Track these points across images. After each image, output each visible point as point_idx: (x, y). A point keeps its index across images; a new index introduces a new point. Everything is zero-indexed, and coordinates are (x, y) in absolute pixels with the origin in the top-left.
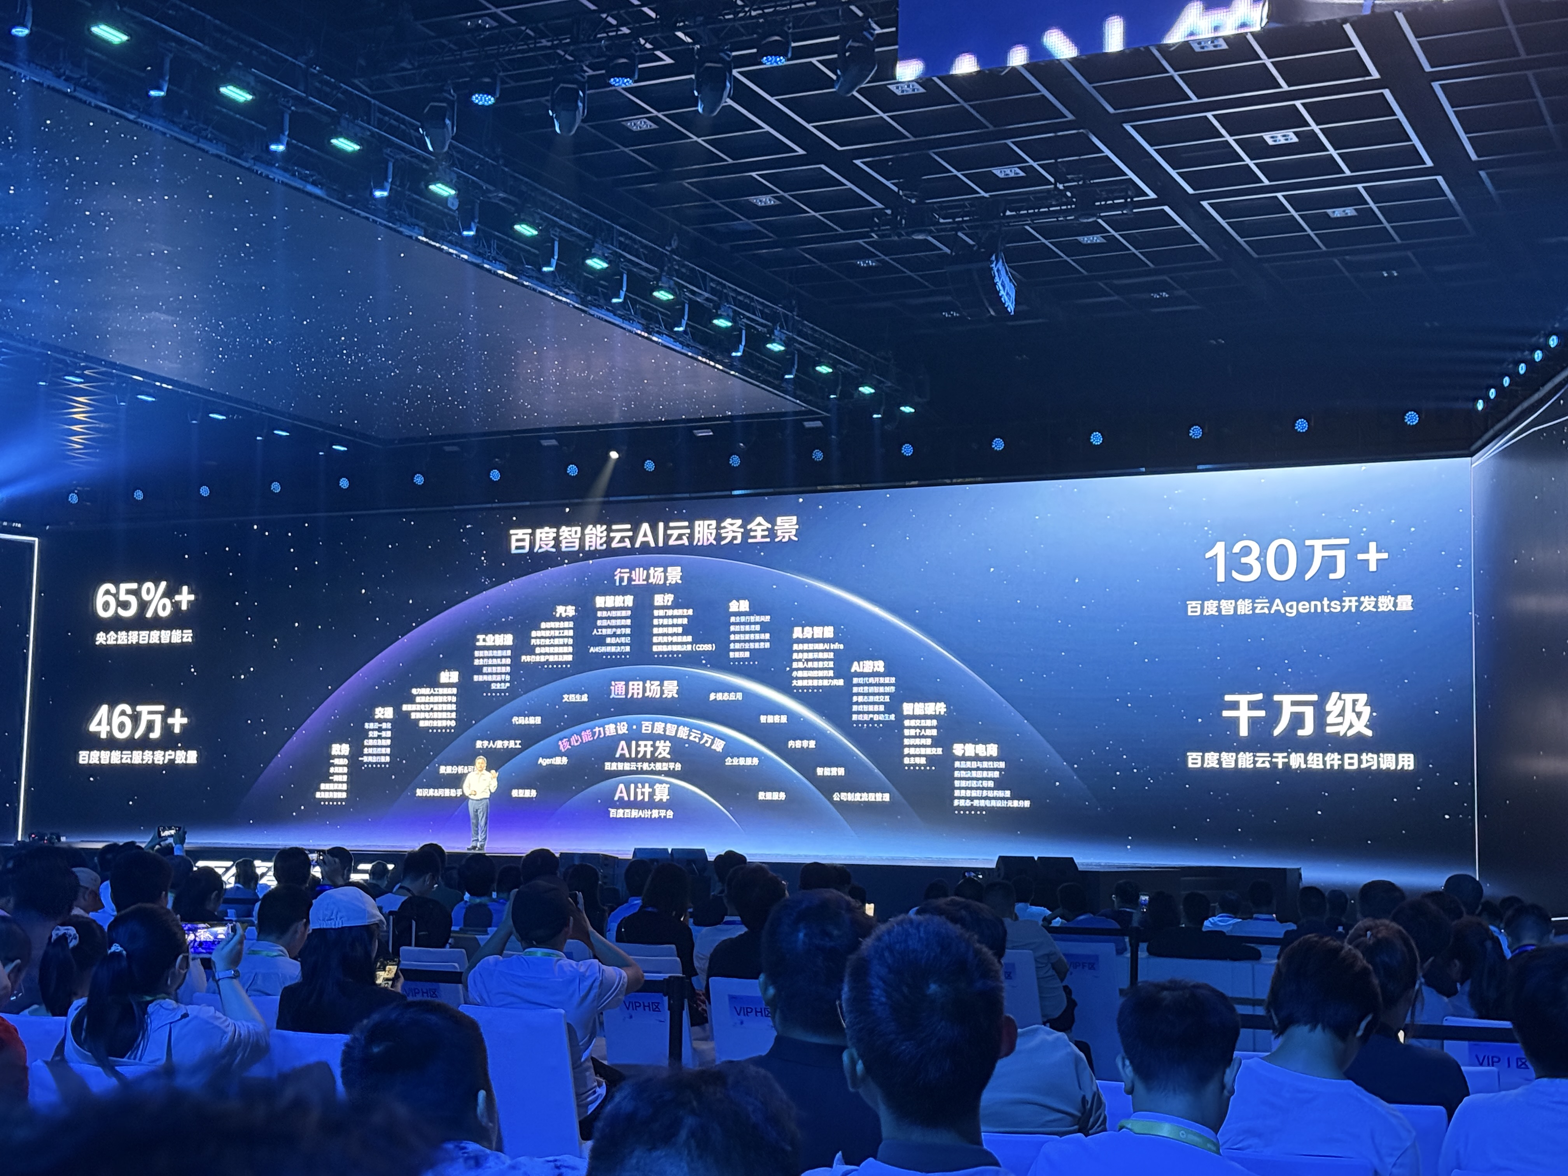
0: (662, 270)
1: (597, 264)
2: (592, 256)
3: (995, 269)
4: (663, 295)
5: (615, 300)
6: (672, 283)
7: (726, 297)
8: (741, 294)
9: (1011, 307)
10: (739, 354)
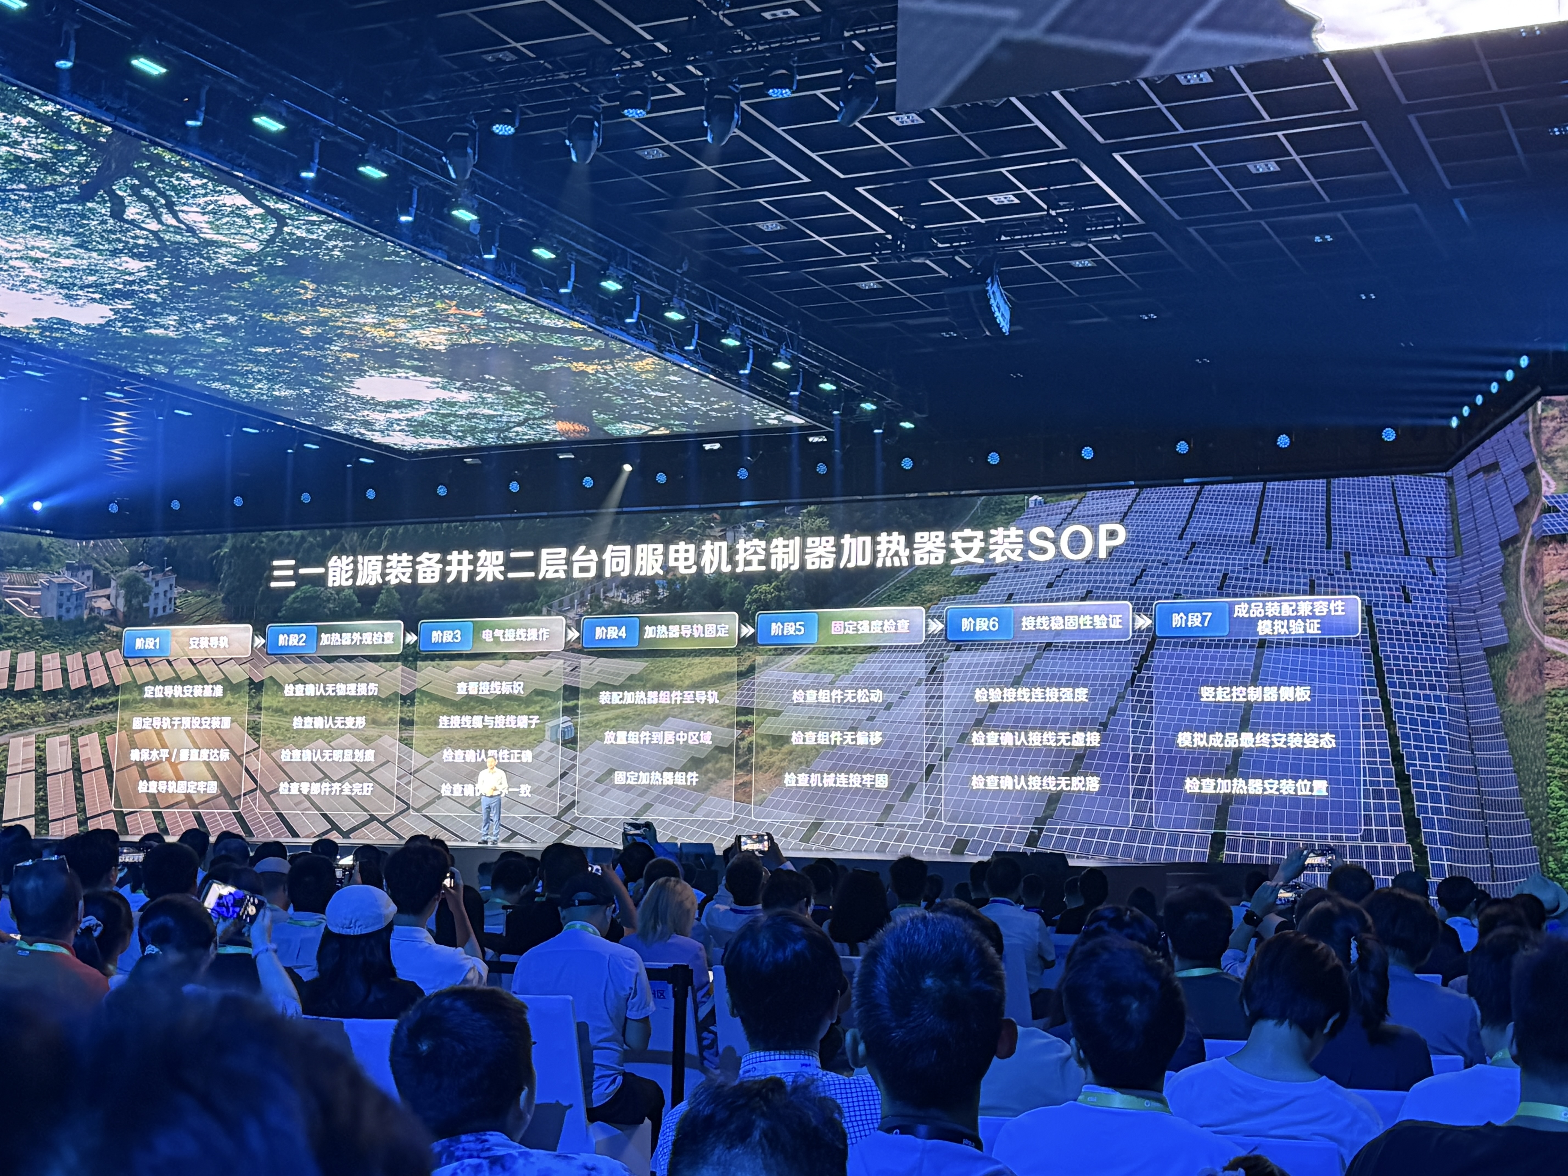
0: (674, 292)
1: (611, 286)
2: (607, 278)
3: (991, 292)
4: (674, 316)
5: (628, 321)
6: (683, 304)
7: (733, 318)
8: (748, 314)
9: (1005, 328)
10: (747, 372)
